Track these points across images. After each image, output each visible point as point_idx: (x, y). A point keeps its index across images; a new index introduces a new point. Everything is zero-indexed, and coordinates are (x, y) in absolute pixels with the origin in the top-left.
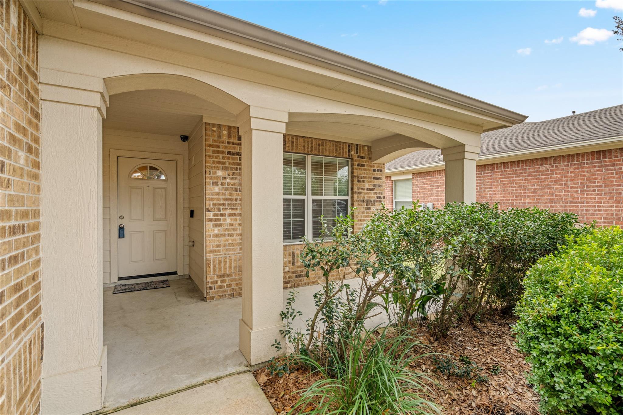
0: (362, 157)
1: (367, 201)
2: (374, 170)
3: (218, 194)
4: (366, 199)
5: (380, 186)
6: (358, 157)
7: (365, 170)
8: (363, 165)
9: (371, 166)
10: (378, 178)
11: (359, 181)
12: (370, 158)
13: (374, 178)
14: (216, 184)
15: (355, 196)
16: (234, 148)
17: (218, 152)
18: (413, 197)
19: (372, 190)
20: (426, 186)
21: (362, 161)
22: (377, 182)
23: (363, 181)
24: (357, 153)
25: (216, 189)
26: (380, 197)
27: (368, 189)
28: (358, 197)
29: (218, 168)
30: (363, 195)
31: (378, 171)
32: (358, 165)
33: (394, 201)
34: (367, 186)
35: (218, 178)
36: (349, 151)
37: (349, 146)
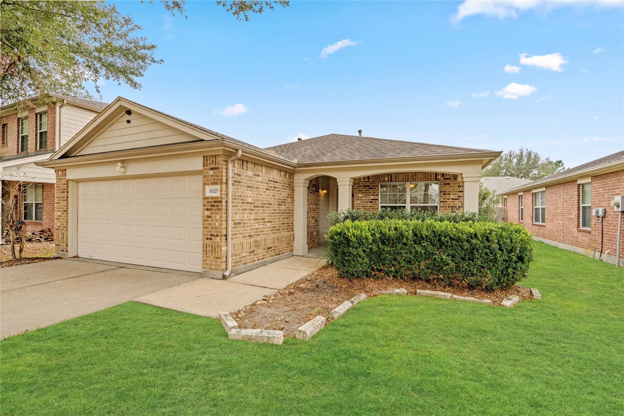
0: (447, 179)
1: (453, 207)
2: (459, 186)
3: (359, 204)
4: (451, 205)
6: (444, 179)
7: (451, 187)
8: (449, 184)
9: (456, 184)
10: (461, 191)
11: (444, 194)
13: (458, 192)
14: (358, 200)
16: (366, 184)
17: (359, 186)
18: (592, 202)
19: (457, 199)
20: (600, 190)
21: (448, 181)
22: (460, 194)
23: (449, 194)
24: (443, 176)
25: (358, 202)
27: (453, 199)
28: (444, 204)
29: (359, 193)
30: (448, 203)
31: (461, 186)
32: (444, 184)
33: (581, 205)
34: (452, 197)
35: (359, 197)
36: (436, 176)
37: (436, 173)
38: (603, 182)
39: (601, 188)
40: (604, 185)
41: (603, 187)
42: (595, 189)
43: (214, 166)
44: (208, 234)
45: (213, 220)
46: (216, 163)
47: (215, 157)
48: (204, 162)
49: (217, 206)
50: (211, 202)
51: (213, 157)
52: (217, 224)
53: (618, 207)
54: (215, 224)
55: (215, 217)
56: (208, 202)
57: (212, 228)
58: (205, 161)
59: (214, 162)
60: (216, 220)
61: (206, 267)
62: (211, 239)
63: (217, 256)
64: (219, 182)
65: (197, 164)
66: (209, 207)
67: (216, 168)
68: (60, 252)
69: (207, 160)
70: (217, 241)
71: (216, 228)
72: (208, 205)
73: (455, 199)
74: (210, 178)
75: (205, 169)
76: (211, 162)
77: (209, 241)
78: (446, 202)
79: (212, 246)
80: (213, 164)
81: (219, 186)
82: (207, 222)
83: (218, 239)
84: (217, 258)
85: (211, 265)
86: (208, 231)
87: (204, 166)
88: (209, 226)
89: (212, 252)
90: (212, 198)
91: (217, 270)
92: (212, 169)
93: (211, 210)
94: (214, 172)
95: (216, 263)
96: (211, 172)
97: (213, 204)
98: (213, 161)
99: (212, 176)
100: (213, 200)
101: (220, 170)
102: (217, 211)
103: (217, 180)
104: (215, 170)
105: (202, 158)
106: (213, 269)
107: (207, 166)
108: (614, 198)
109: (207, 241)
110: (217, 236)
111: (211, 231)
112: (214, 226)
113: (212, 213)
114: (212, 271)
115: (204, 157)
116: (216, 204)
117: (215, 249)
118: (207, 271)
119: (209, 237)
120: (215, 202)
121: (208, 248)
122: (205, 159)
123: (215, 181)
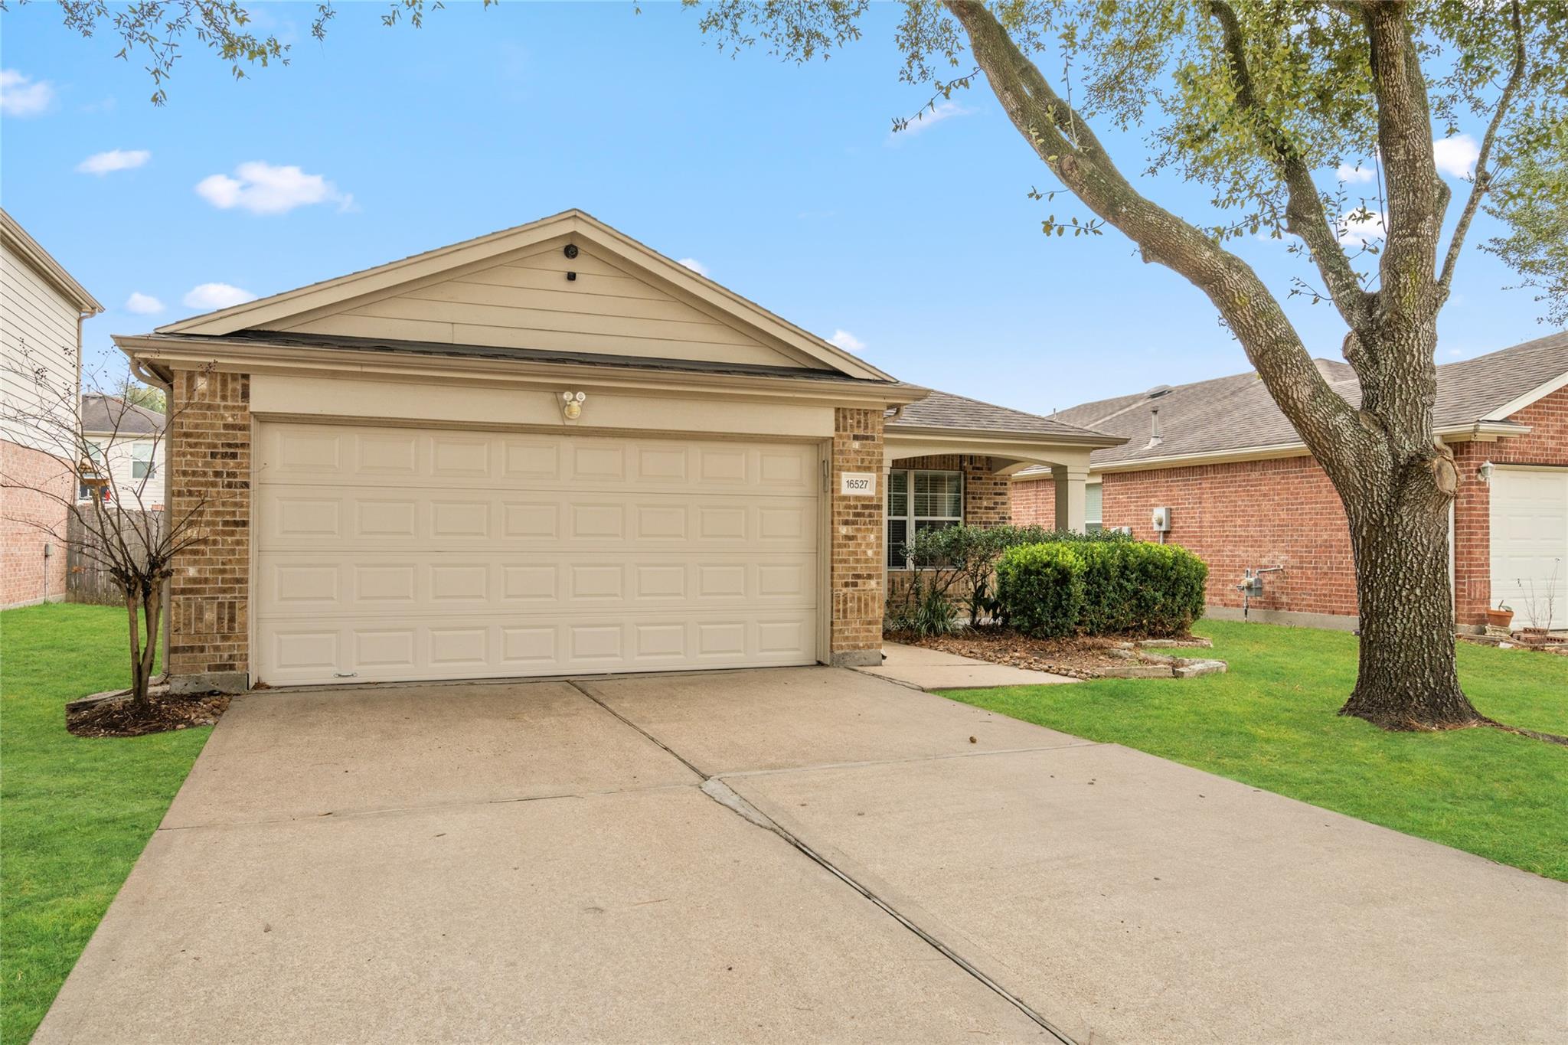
0: (978, 469)
1: (985, 523)
2: (995, 484)
4: (984, 520)
5: (1003, 504)
6: (973, 469)
7: (983, 484)
8: (980, 479)
9: (991, 479)
10: (1000, 494)
11: (974, 498)
12: (990, 469)
13: (996, 494)
15: (969, 517)
18: (1103, 516)
19: (993, 508)
21: (979, 473)
22: (999, 499)
23: (980, 498)
24: (971, 464)
26: (1004, 518)
27: (986, 508)
28: (973, 518)
30: (979, 515)
31: (1001, 484)
32: (973, 478)
34: (985, 504)
36: (961, 462)
37: (961, 456)
38: (1126, 485)
39: (1122, 494)
40: (1129, 489)
41: (1127, 493)
42: (1109, 495)
43: (861, 432)
44: (848, 575)
45: (860, 545)
46: (866, 427)
47: (866, 414)
48: (837, 420)
49: (870, 515)
50: (856, 507)
51: (859, 414)
52: (870, 553)
53: (1160, 524)
54: (865, 552)
55: (864, 538)
56: (848, 507)
57: (857, 561)
58: (841, 419)
59: (862, 425)
60: (868, 545)
61: (844, 644)
62: (855, 585)
63: (870, 617)
64: (874, 466)
65: (821, 423)
66: (851, 518)
67: (866, 438)
68: (206, 672)
69: (845, 417)
70: (871, 587)
71: (867, 561)
72: (848, 514)
73: (990, 508)
74: (853, 456)
75: (841, 437)
76: (855, 424)
77: (851, 589)
78: (976, 513)
79: (859, 599)
80: (859, 427)
81: (874, 475)
82: (845, 550)
83: (873, 583)
84: (870, 623)
85: (856, 638)
86: (848, 569)
87: (837, 429)
88: (851, 558)
89: (859, 610)
90: (857, 498)
91: (869, 647)
92: (856, 438)
93: (854, 523)
94: (861, 445)
95: (867, 634)
96: (856, 445)
97: (859, 511)
98: (859, 422)
99: (857, 452)
100: (859, 504)
101: (876, 442)
102: (869, 526)
103: (870, 463)
104: (864, 442)
105: (832, 413)
106: (859, 648)
107: (845, 430)
108: (1152, 510)
109: (845, 590)
110: (870, 577)
111: (855, 569)
112: (863, 557)
113: (859, 530)
114: (857, 651)
115: (837, 410)
116: (867, 512)
117: (866, 605)
118: (847, 654)
119: (850, 580)
120: (865, 507)
121: (849, 604)
122: (841, 415)
123: (866, 464)
